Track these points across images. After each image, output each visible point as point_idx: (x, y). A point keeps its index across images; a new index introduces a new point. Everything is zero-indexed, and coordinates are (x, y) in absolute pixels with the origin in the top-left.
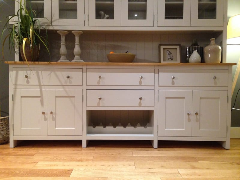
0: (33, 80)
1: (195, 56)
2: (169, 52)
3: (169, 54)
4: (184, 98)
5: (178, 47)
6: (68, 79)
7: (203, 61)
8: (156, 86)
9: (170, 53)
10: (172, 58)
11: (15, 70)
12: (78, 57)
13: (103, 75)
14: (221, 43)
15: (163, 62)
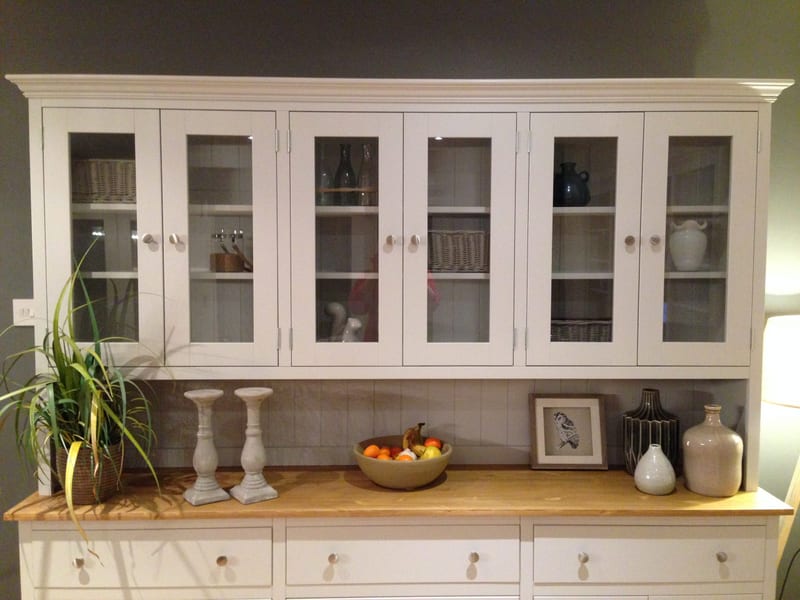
0: (103, 572)
1: (653, 466)
2: (562, 420)
3: (564, 427)
5: (594, 405)
8: (527, 582)
9: (569, 422)
10: (573, 441)
11: (40, 539)
12: (257, 477)
13: (342, 547)
14: (741, 411)
15: (543, 459)
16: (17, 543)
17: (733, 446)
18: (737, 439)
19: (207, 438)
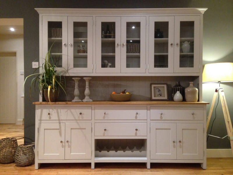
0: (54, 116)
1: (178, 96)
2: (158, 90)
4: (170, 129)
5: (165, 86)
6: (81, 115)
7: (184, 100)
8: (149, 120)
9: (160, 90)
10: (160, 94)
11: (40, 109)
12: (88, 97)
13: (107, 111)
14: (198, 85)
15: (153, 98)
16: (35, 110)
17: (196, 91)
18: (197, 89)
19: (77, 88)
